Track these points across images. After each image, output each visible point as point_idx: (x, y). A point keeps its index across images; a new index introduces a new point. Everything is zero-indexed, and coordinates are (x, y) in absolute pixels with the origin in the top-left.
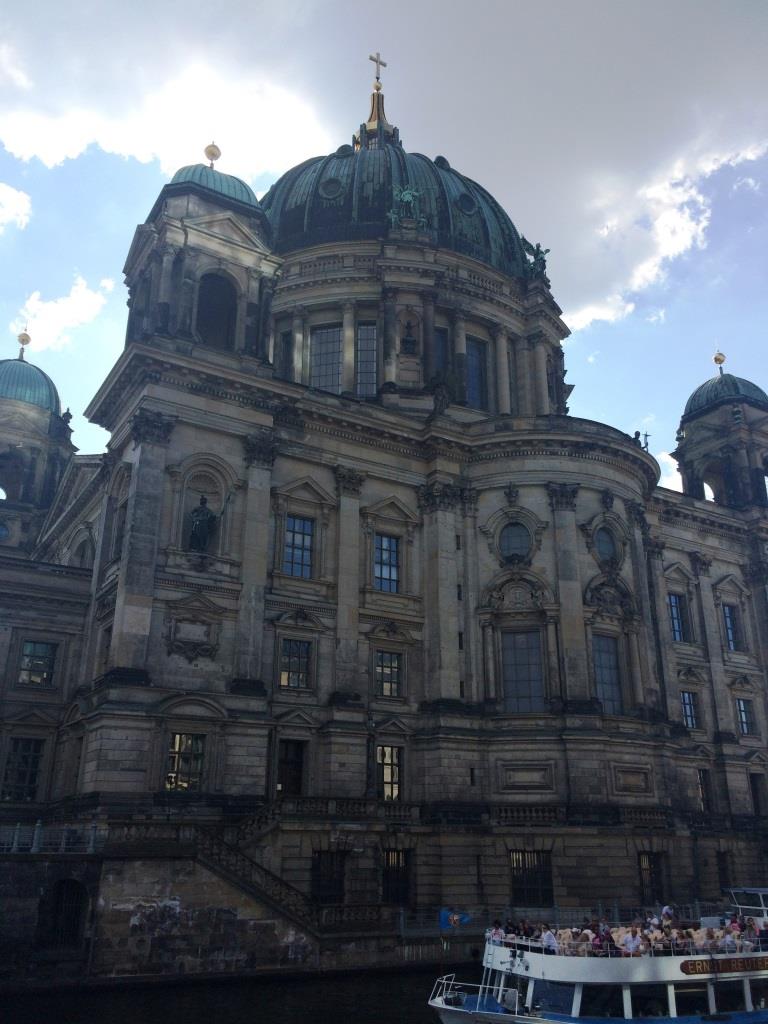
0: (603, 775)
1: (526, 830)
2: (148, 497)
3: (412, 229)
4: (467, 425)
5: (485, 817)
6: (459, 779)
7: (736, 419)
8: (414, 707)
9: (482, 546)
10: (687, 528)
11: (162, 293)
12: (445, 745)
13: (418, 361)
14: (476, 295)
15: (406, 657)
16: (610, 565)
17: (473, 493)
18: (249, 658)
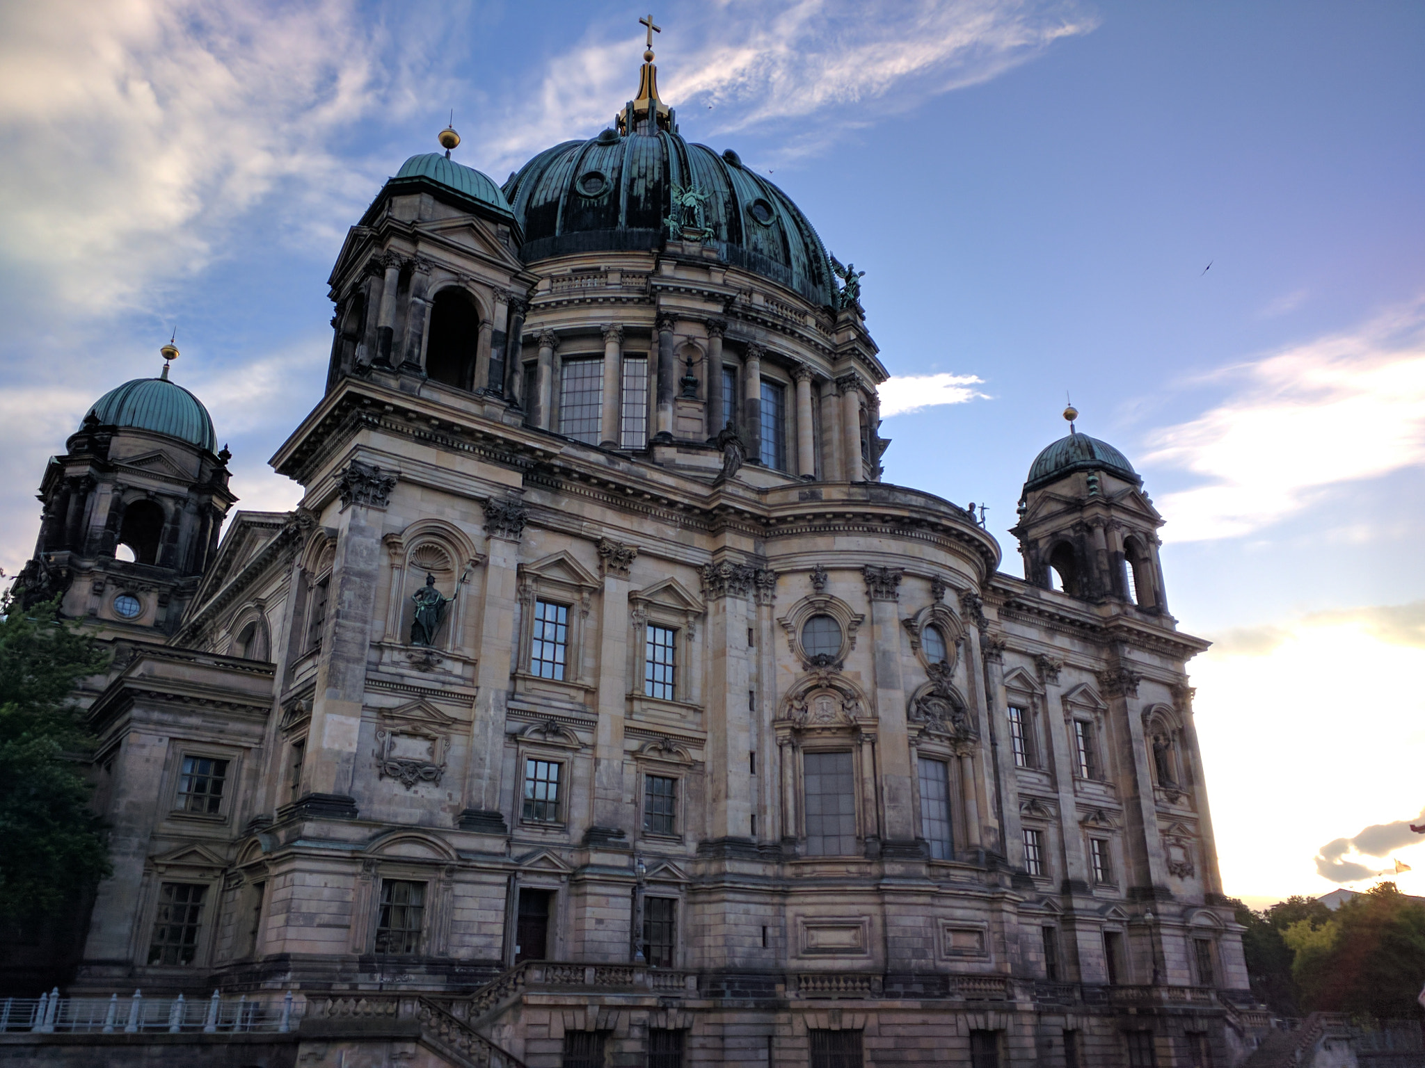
0: (930, 935)
1: (832, 1004)
2: (360, 574)
3: (696, 240)
4: (765, 492)
5: (780, 988)
6: (748, 941)
7: (1092, 490)
8: (691, 847)
9: (782, 641)
10: (1031, 625)
11: (383, 315)
12: (731, 896)
13: (701, 407)
14: (774, 326)
15: (682, 783)
16: (940, 670)
17: (771, 576)
18: (484, 783)
